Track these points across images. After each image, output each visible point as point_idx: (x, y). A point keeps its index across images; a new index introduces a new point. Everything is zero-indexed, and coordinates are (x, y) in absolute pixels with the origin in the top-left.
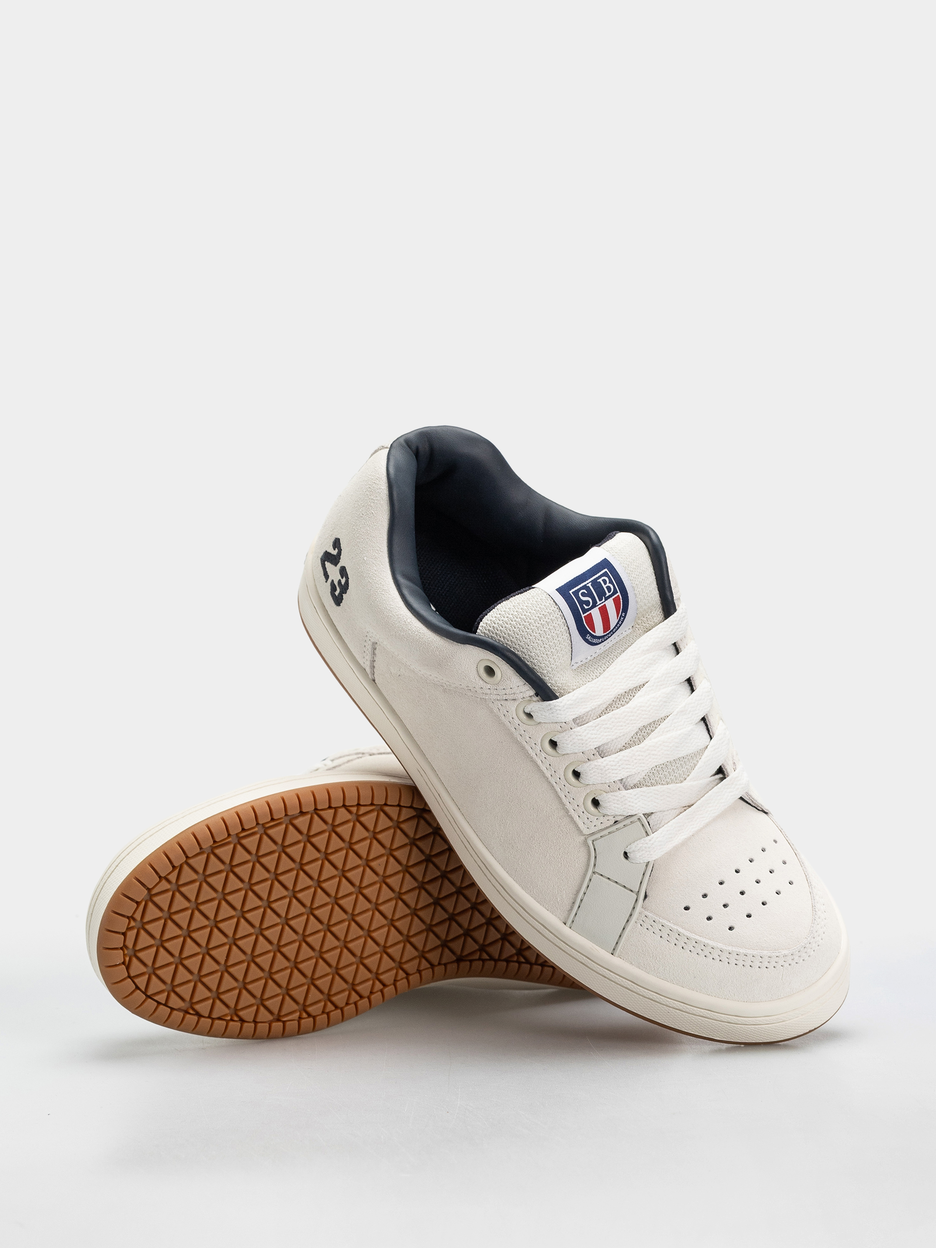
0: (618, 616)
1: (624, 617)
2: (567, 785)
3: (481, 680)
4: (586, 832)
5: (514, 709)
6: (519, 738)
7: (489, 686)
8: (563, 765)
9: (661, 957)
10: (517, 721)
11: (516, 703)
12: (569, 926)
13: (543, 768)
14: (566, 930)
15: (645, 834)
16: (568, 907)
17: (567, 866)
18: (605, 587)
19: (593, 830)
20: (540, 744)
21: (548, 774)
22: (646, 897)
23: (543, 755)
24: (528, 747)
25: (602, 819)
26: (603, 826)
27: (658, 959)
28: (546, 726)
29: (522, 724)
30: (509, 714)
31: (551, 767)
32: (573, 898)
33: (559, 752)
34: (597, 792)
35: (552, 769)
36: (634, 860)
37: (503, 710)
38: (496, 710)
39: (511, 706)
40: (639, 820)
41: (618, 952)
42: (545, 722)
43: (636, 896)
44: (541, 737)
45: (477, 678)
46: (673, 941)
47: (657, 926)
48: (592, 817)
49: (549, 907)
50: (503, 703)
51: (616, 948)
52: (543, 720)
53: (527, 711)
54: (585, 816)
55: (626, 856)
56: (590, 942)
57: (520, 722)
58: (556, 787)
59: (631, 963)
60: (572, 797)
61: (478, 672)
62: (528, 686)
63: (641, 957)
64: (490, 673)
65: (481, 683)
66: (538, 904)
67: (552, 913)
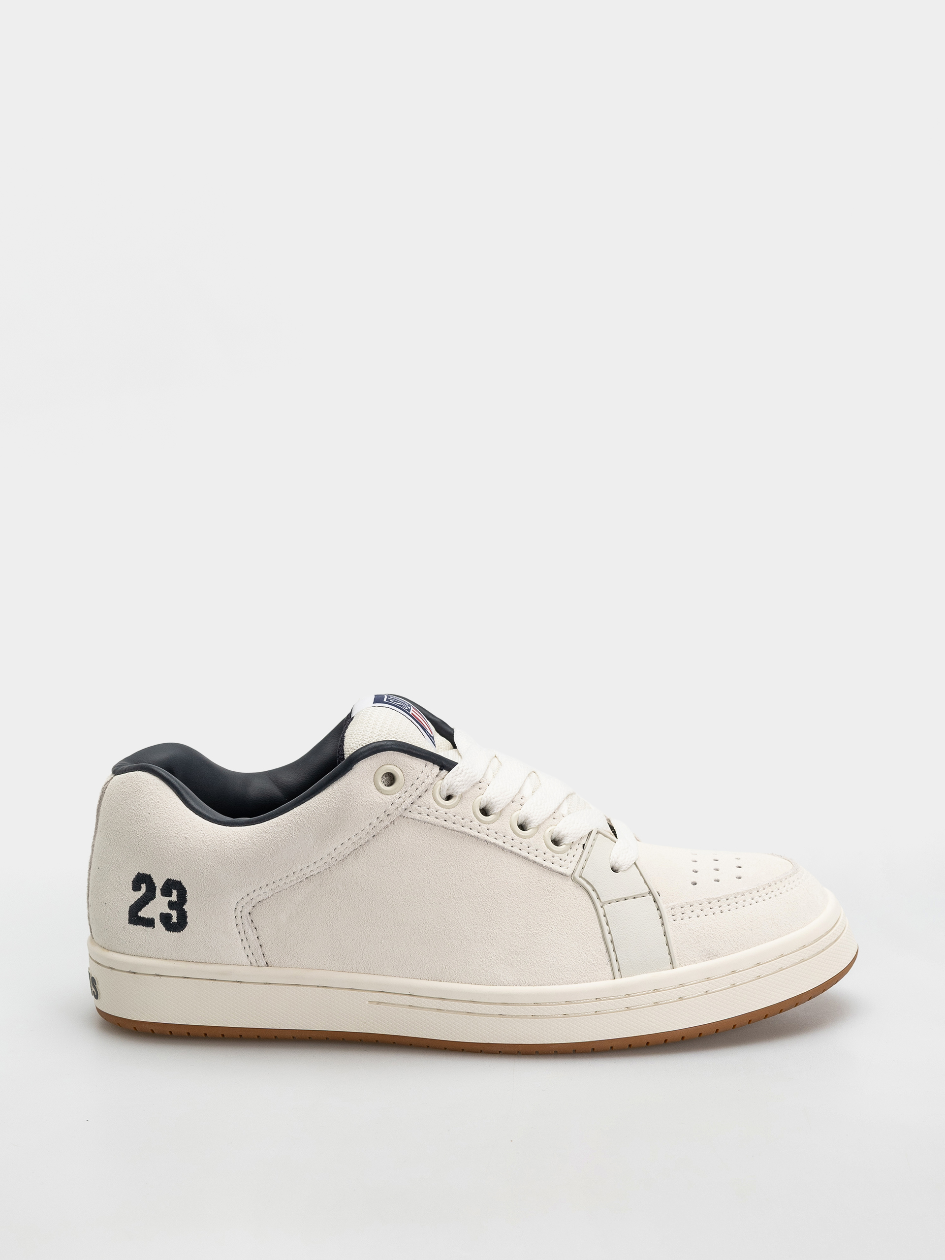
2: (522, 840)
3: (385, 796)
4: (569, 872)
5: (432, 801)
6: (454, 826)
7: (398, 795)
8: (507, 823)
9: (712, 932)
10: (442, 811)
11: (430, 792)
12: (618, 977)
14: (619, 982)
16: (606, 960)
17: (576, 921)
19: (572, 866)
20: (474, 819)
21: (500, 843)
22: (658, 893)
24: (467, 830)
25: (571, 852)
26: (577, 858)
27: (712, 936)
28: (469, 796)
29: (448, 810)
30: (432, 809)
31: (499, 834)
32: (603, 947)
33: (495, 814)
34: (550, 829)
35: (500, 834)
36: (624, 868)
37: (423, 809)
38: (418, 817)
39: (428, 798)
40: (598, 833)
41: (676, 962)
42: (466, 792)
43: (651, 897)
44: (472, 811)
45: (382, 796)
46: (710, 912)
47: (688, 910)
48: (564, 856)
49: (589, 977)
50: (419, 802)
51: (673, 960)
52: (463, 790)
53: (445, 795)
54: (556, 859)
55: (615, 870)
56: (649, 974)
57: (447, 810)
58: (515, 849)
59: (695, 962)
60: (534, 849)
61: (379, 789)
62: (430, 764)
63: (698, 948)
64: (391, 779)
65: (389, 798)
66: (579, 984)
67: (596, 981)
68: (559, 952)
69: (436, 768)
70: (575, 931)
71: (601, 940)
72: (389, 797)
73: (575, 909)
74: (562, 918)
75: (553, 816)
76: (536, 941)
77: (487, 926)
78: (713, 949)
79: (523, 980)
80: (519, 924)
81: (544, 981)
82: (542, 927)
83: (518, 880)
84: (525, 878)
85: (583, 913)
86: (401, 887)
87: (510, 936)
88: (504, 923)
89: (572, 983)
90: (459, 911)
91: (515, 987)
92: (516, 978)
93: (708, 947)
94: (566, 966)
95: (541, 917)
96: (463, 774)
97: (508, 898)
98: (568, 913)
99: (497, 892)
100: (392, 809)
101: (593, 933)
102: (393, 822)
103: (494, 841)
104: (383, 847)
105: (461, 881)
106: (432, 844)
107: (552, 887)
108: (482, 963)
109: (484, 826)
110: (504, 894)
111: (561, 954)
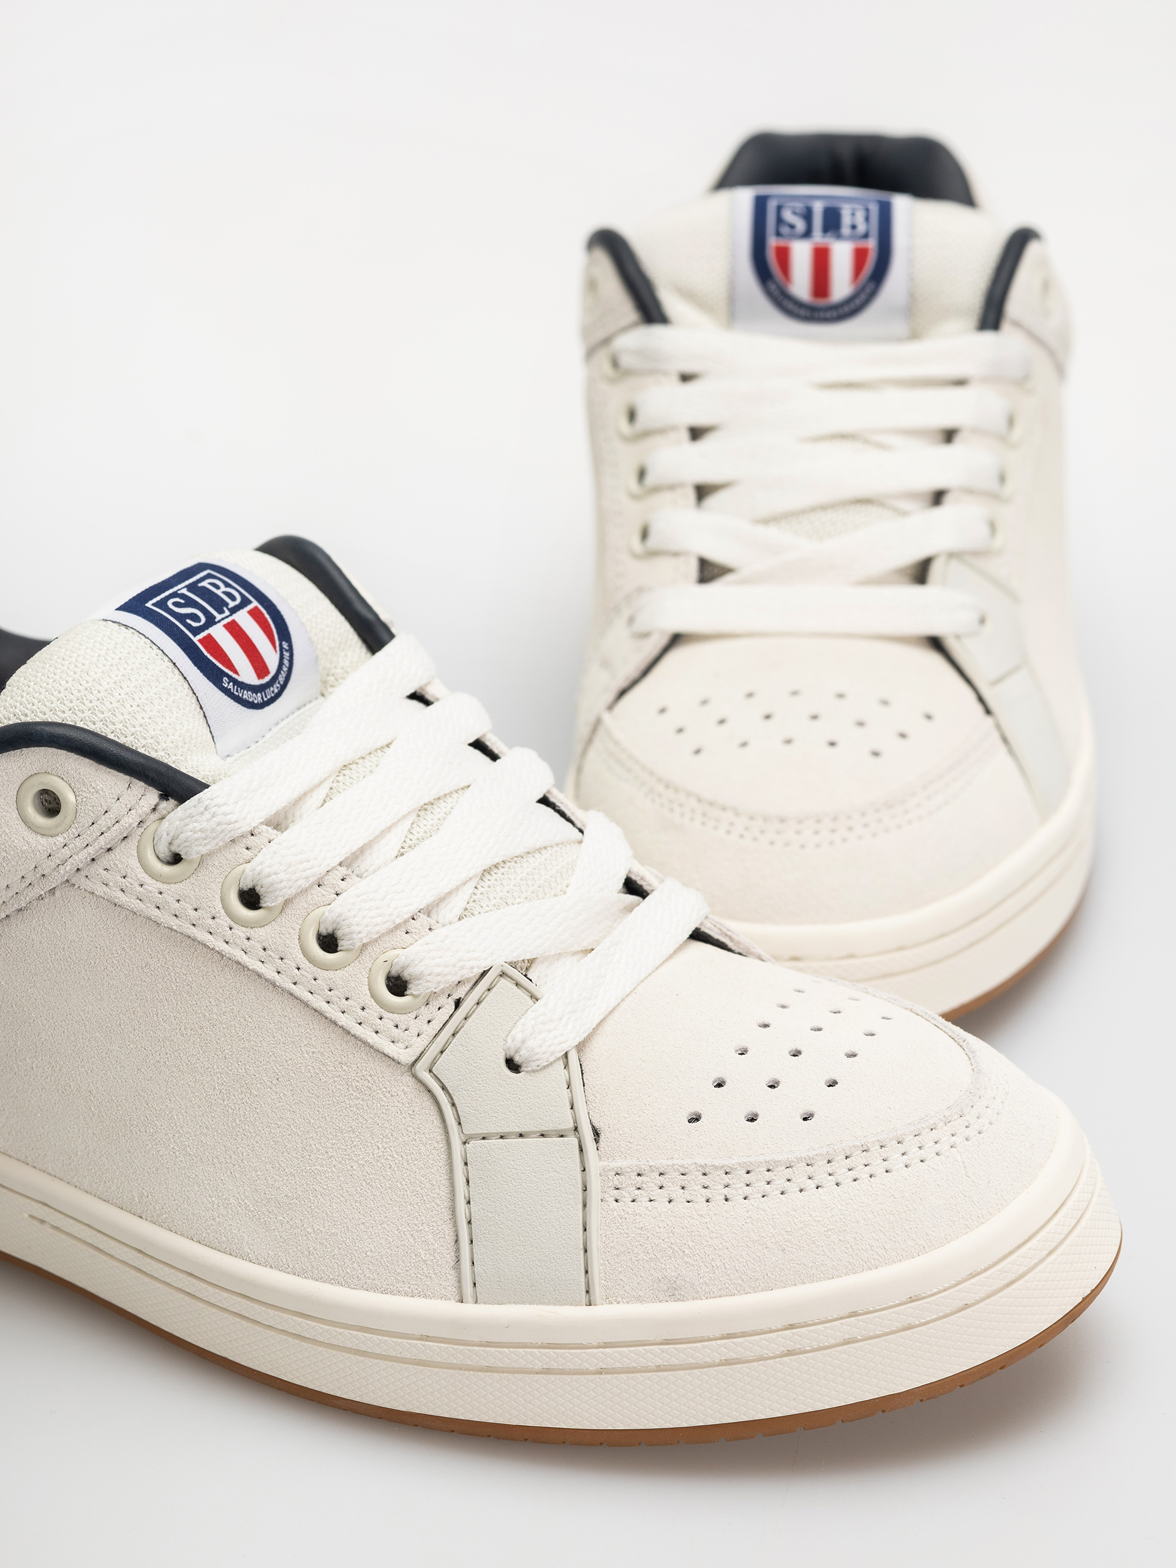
0: (275, 647)
1: (291, 650)
2: (320, 973)
3: (39, 837)
4: (407, 1057)
5: (134, 863)
6: (174, 923)
7: (60, 840)
8: (291, 931)
9: (690, 1243)
10: (153, 885)
11: (132, 843)
12: (470, 1299)
13: (254, 964)
14: (470, 1310)
15: (530, 1001)
16: (450, 1258)
17: (405, 1164)
18: (219, 592)
19: (419, 1044)
20: (222, 912)
21: (269, 972)
22: (596, 1134)
23: (241, 934)
24: (201, 935)
25: (426, 1013)
26: (436, 1025)
27: (687, 1252)
28: (216, 863)
29: (165, 886)
30: (129, 880)
31: (269, 952)
32: (448, 1229)
33: (268, 908)
34: (392, 954)
35: (272, 954)
36: (533, 1066)
37: (114, 878)
38: (100, 890)
39: (126, 858)
40: (503, 974)
41: (598, 1292)
42: (211, 854)
43: (575, 1141)
44: (218, 897)
45: (31, 837)
46: (700, 1195)
47: (651, 1182)
48: (403, 1019)
49: (412, 1287)
50: (107, 860)
51: (590, 1285)
52: (204, 850)
53: (164, 851)
54: (387, 1024)
55: (513, 1065)
56: (535, 1306)
57: (163, 887)
58: (300, 991)
59: (640, 1300)
60: (342, 996)
61: (25, 820)
62: (139, 786)
63: (652, 1272)
64: (50, 805)
65: (43, 844)
66: (389, 1296)
67: (425, 1296)
68: (360, 1222)
69: (152, 796)
70: (399, 1185)
71: (446, 1215)
72: (43, 840)
73: (406, 1139)
74: (376, 1151)
75: (404, 927)
76: (318, 1188)
77: (225, 1135)
78: (685, 1281)
79: (284, 1260)
80: (289, 1145)
81: (324, 1273)
82: (334, 1163)
83: (299, 1055)
84: (313, 1053)
85: (423, 1149)
86: (67, 1021)
87: (269, 1166)
88: (258, 1138)
89: (375, 1289)
90: (175, 1093)
91: (268, 1270)
92: (272, 1253)
93: (673, 1274)
94: (369, 1253)
95: (334, 1141)
96: (207, 815)
97: (274, 1088)
98: (391, 1144)
99: (252, 1072)
100: (47, 866)
101: (435, 1195)
102: (52, 891)
103: (255, 967)
104: (34, 937)
105: (182, 1035)
106: (128, 950)
107: (366, 1083)
108: (210, 1206)
109: (240, 932)
110: (266, 1079)
111: (362, 1227)
